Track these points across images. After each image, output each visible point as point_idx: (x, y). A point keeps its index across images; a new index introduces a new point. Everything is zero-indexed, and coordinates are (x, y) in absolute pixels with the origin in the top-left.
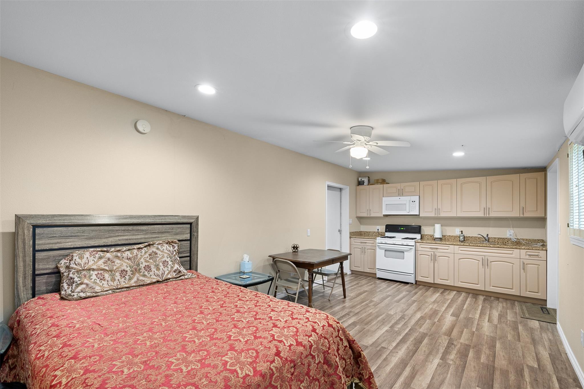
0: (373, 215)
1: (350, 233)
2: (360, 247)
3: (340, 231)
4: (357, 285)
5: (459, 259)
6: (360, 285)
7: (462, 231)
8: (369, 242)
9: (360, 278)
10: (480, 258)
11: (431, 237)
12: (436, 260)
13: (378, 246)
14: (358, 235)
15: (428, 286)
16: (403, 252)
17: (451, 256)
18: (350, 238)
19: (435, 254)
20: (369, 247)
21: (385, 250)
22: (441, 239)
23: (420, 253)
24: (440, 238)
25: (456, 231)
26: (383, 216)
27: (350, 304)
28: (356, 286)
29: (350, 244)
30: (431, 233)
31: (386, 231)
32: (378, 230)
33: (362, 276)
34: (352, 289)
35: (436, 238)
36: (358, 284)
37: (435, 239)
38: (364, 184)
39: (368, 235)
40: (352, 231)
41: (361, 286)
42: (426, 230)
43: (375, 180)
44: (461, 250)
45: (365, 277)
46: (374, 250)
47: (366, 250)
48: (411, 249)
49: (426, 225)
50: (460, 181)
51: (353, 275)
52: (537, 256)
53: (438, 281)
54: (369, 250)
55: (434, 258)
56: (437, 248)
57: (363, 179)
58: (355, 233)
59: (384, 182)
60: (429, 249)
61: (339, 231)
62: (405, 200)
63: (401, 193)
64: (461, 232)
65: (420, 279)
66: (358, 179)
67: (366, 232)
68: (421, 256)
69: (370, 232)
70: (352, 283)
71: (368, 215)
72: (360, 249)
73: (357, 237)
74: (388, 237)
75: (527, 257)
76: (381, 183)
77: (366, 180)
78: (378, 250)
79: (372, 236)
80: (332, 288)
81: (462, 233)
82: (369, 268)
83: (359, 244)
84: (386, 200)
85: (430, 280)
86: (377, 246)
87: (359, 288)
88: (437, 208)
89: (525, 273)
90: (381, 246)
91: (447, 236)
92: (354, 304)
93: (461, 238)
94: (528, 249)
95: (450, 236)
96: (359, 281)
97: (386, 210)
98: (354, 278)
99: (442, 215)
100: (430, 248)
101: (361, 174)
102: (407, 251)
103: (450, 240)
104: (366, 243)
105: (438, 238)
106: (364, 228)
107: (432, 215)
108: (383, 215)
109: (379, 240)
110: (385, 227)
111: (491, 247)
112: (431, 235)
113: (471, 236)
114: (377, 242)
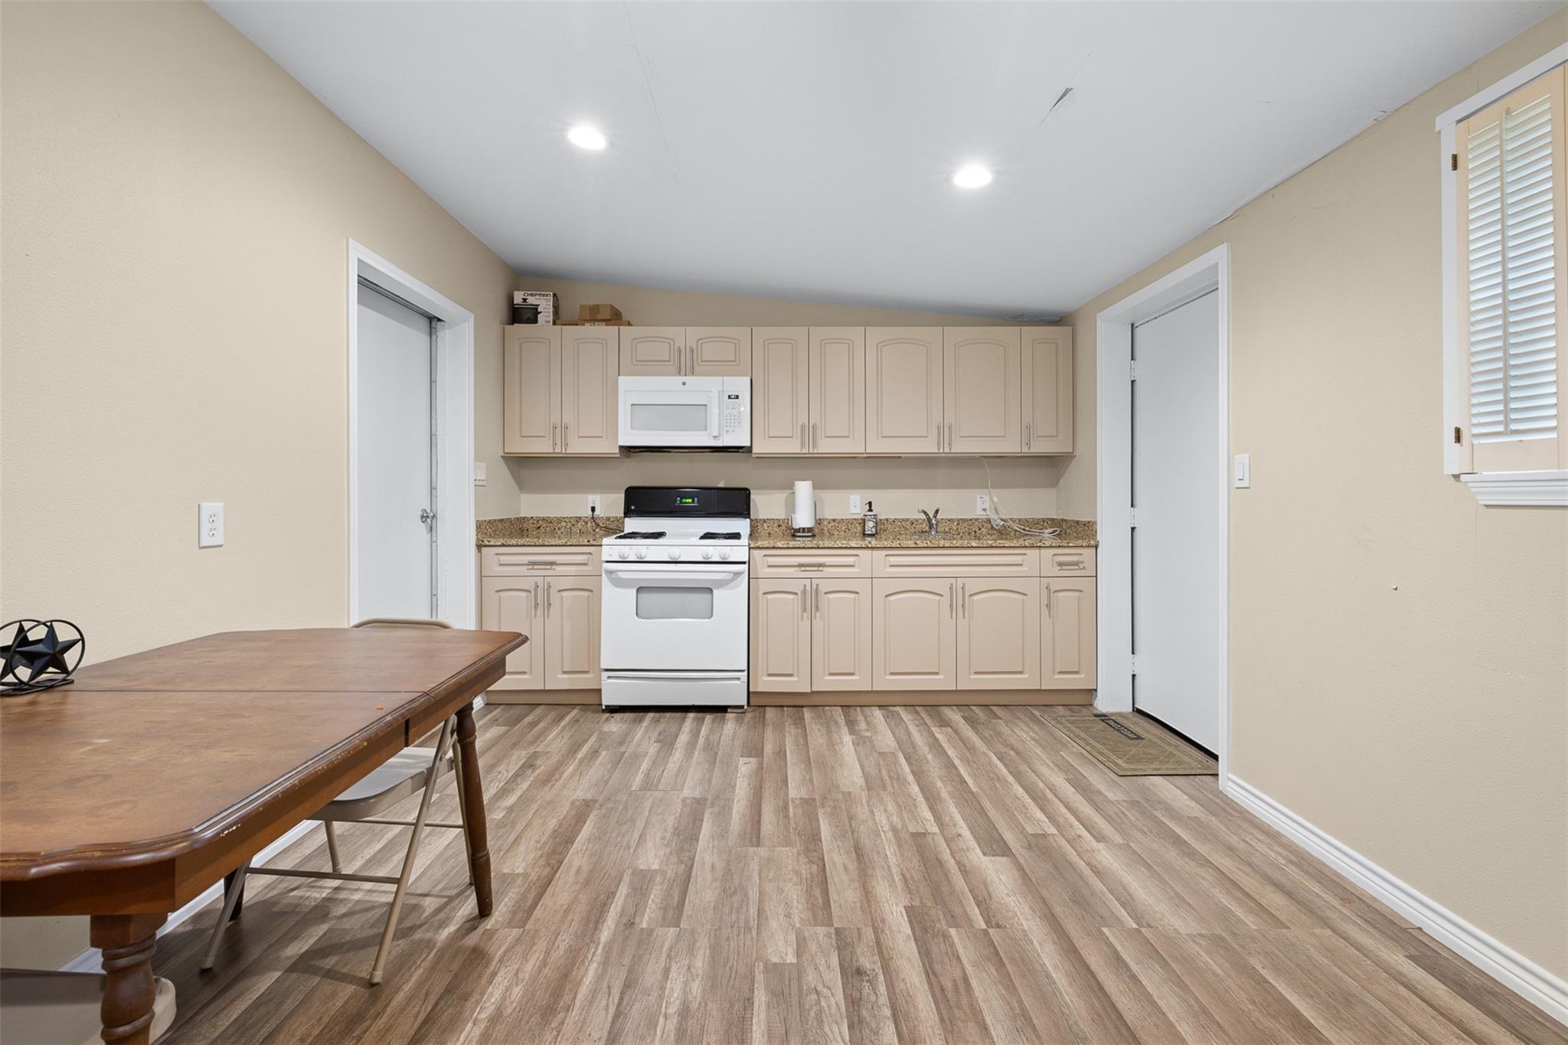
0: (577, 447)
1: (480, 526)
2: (529, 584)
3: (428, 518)
4: (532, 776)
5: (887, 596)
6: (543, 767)
7: (870, 504)
8: (567, 559)
9: (533, 725)
10: (942, 586)
11: (779, 526)
12: (817, 609)
13: (610, 572)
14: (511, 536)
15: (793, 704)
16: (710, 591)
17: (864, 586)
18: (480, 547)
19: (814, 587)
20: (568, 583)
21: (639, 590)
22: (810, 533)
23: (763, 586)
24: (810, 530)
25: (851, 504)
26: (617, 450)
27: (529, 967)
28: (525, 785)
29: (481, 577)
30: (779, 514)
31: (628, 513)
32: (593, 509)
33: (539, 711)
34: (510, 809)
35: (798, 530)
36: (529, 765)
37: (795, 533)
38: (536, 322)
39: (553, 533)
40: (488, 519)
41: (547, 779)
42: (765, 504)
43: (582, 307)
44: (891, 566)
45: (553, 715)
46: (586, 594)
47: (555, 597)
48: (738, 574)
49: (765, 487)
50: (876, 333)
51: (497, 712)
52: (1076, 564)
53: (827, 683)
54: (564, 594)
55: (812, 602)
56: (820, 565)
57: (531, 300)
58: (500, 526)
59: (615, 318)
60: (792, 570)
61: (424, 518)
62: (706, 388)
63: (686, 365)
64: (867, 507)
65: (764, 683)
66: (511, 299)
67: (544, 519)
68: (769, 596)
69: (560, 520)
70: (502, 768)
71: (558, 450)
72: (524, 594)
73: (514, 542)
74: (633, 535)
75: (1056, 571)
76: (607, 322)
77: (545, 305)
78: (608, 590)
79: (570, 534)
80: (397, 881)
81: (870, 510)
82: (565, 672)
83: (523, 570)
84: (632, 389)
85: (797, 684)
86: (604, 574)
87: (547, 794)
88: (807, 424)
89: (1051, 620)
90: (621, 575)
91: (826, 523)
92: (555, 955)
93: (870, 524)
94: (1059, 546)
95: (834, 520)
96: (532, 743)
97: (632, 428)
98: (504, 728)
99: (825, 447)
100: (801, 565)
101: (520, 275)
102: (722, 584)
103: (836, 533)
104: (552, 563)
105: (804, 530)
106: (533, 505)
107: (793, 447)
108: (621, 448)
109: (611, 548)
110: (623, 496)
111: (973, 547)
112: (779, 520)
113: (893, 517)
114: (605, 557)
